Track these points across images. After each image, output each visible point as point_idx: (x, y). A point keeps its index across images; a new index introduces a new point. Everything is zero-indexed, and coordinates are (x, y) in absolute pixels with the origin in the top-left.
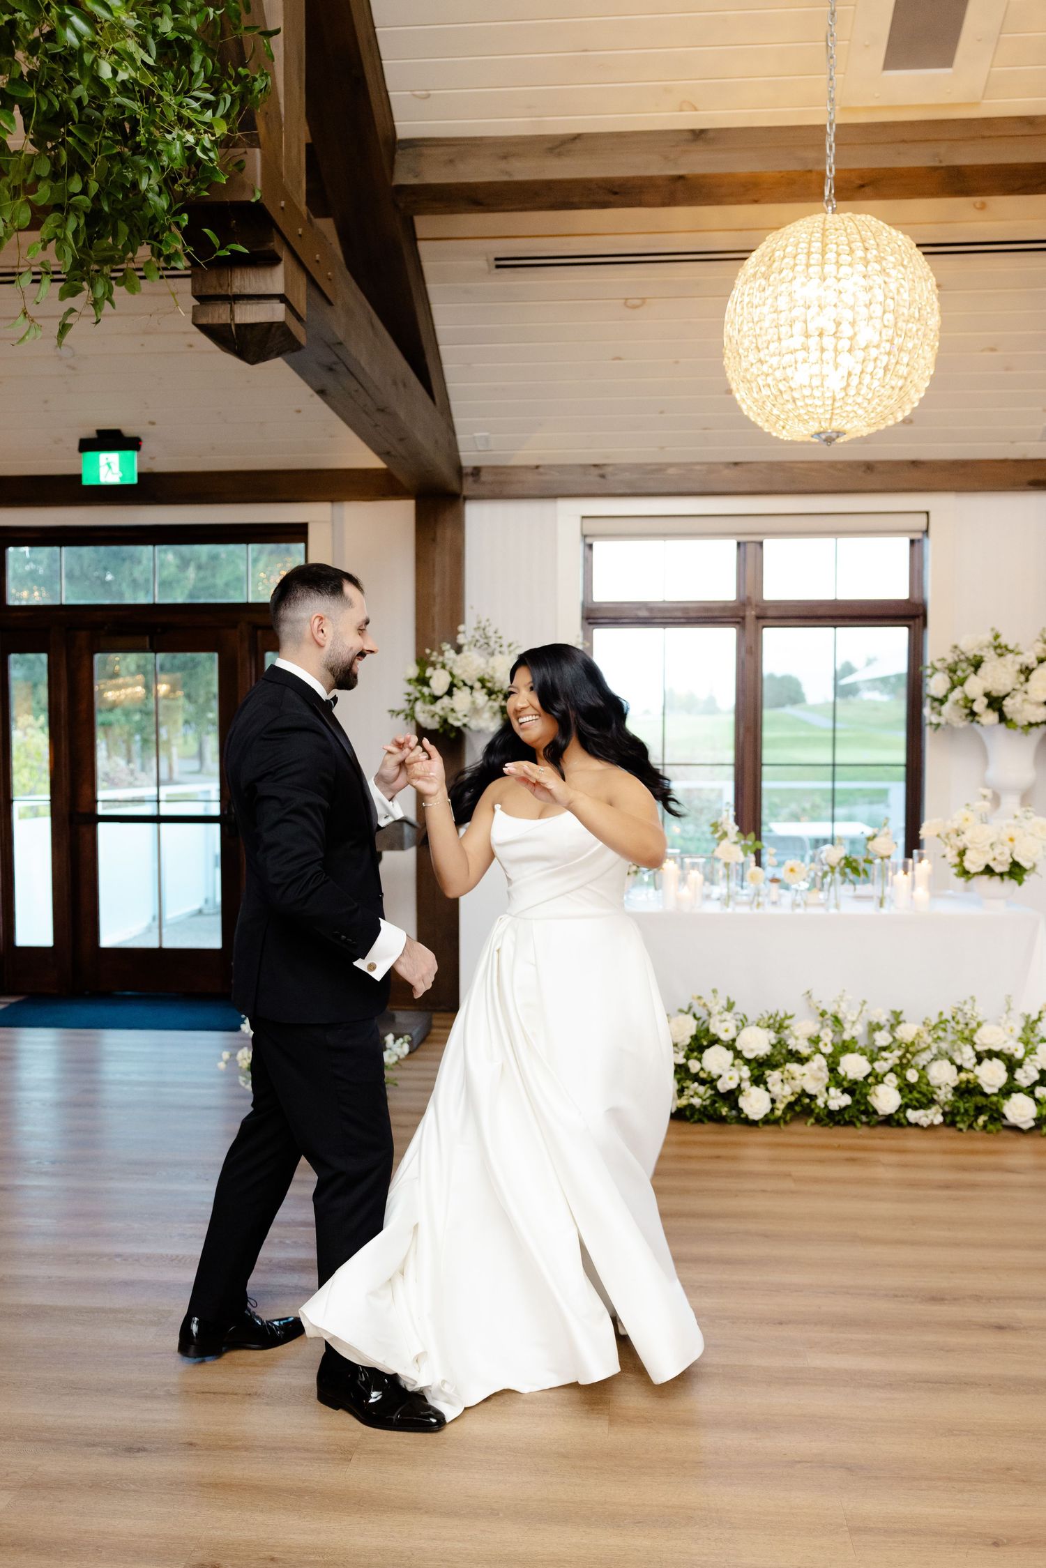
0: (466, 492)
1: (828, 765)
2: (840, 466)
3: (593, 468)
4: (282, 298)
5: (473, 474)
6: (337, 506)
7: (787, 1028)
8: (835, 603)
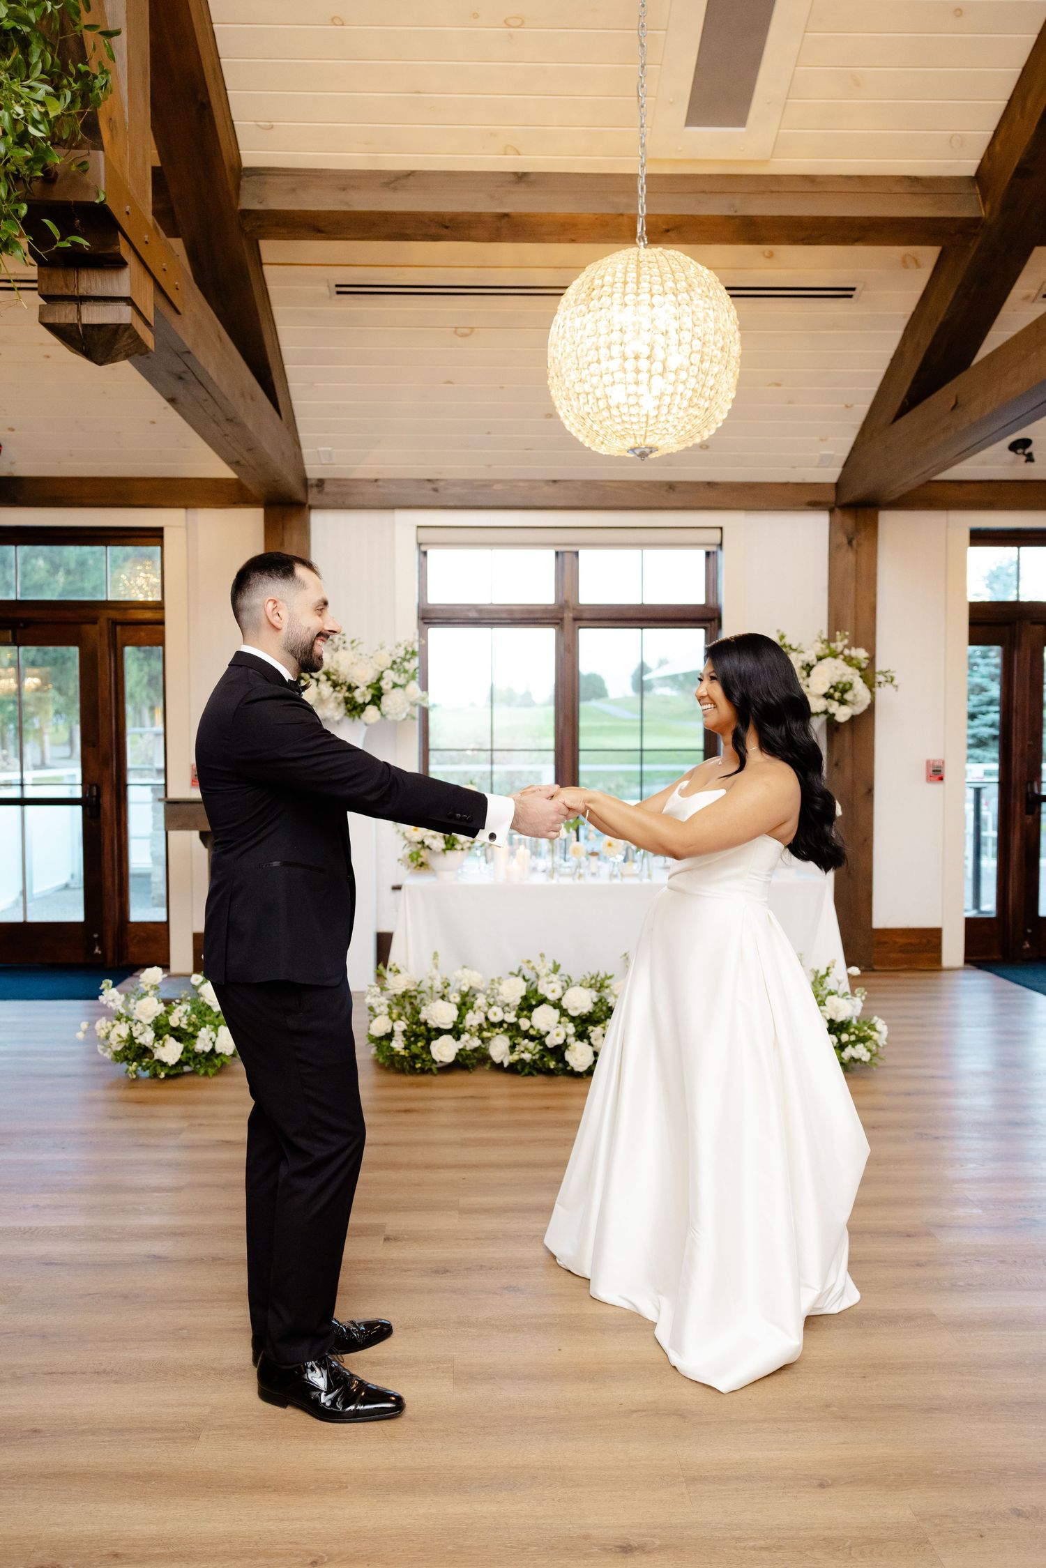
0: (310, 502)
1: (636, 750)
2: (646, 485)
3: (426, 482)
4: (128, 301)
5: (317, 486)
6: (191, 511)
7: (607, 987)
8: (642, 607)
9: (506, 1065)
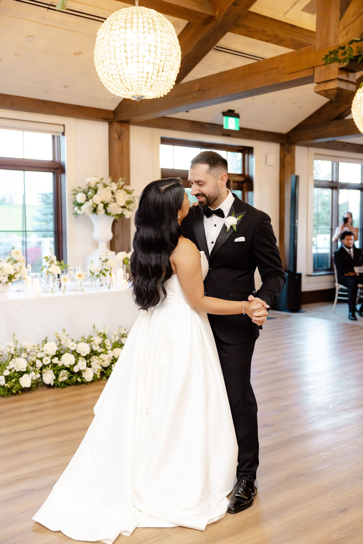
7: (91, 341)
8: (23, 160)
9: (52, 384)
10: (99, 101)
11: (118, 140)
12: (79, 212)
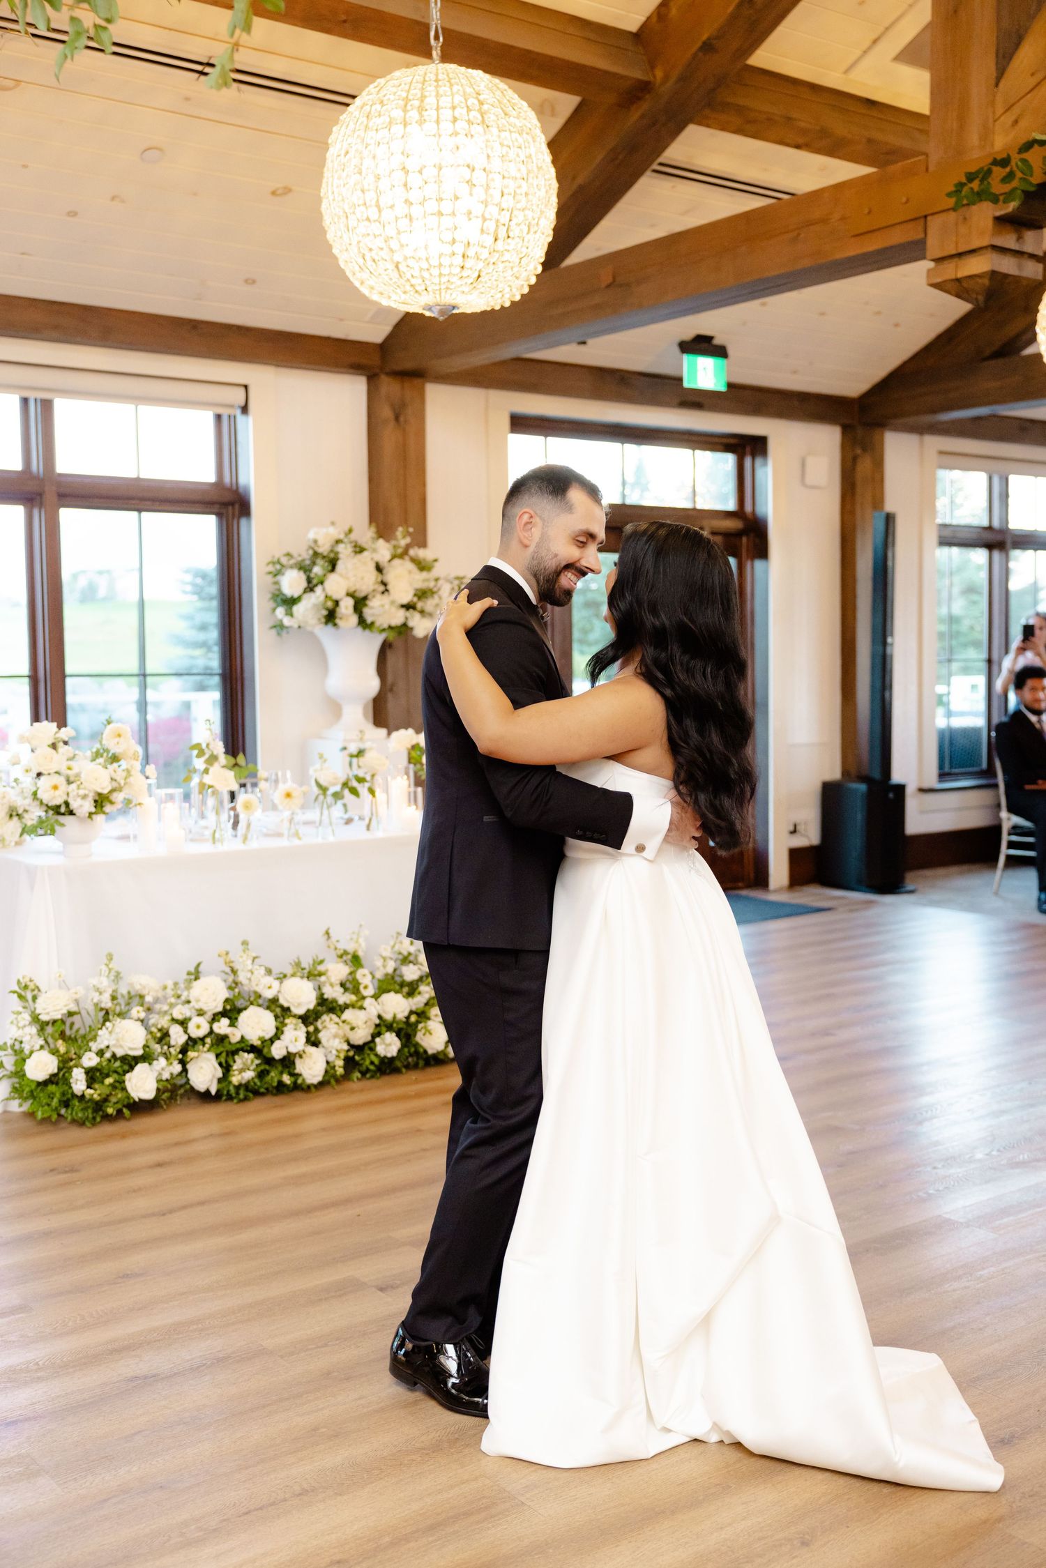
2: (164, 322)
7: (321, 974)
9: (213, 1092)
10: (341, 320)
11: (392, 424)
12: (287, 621)
